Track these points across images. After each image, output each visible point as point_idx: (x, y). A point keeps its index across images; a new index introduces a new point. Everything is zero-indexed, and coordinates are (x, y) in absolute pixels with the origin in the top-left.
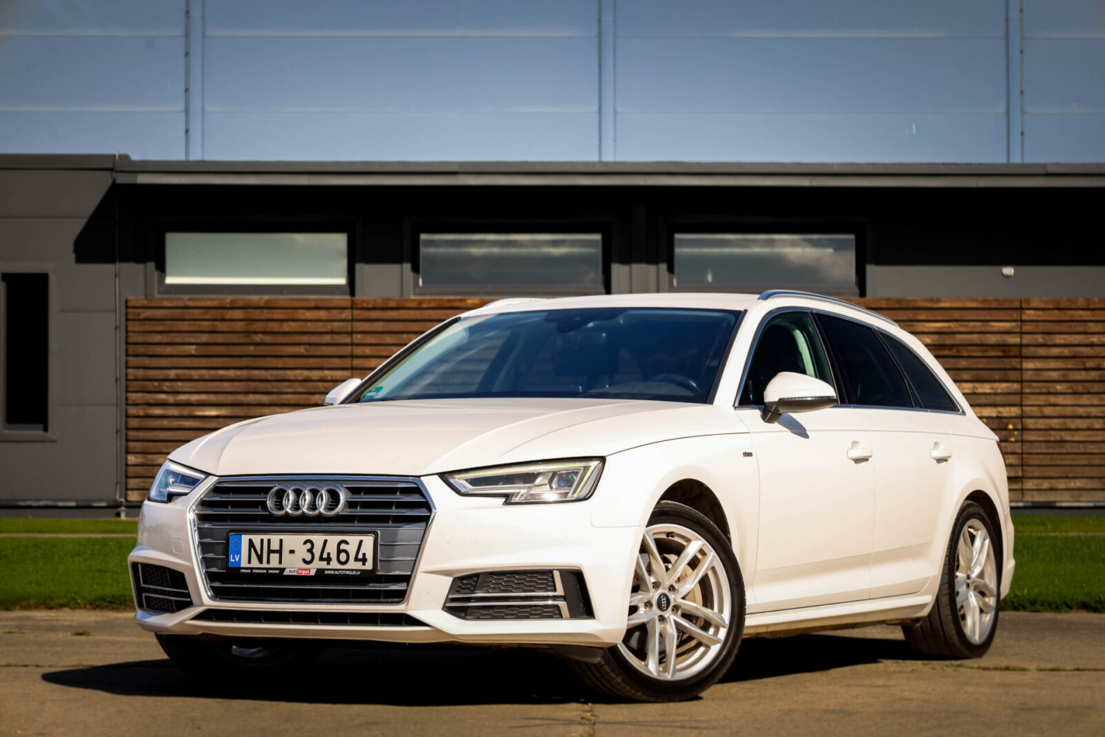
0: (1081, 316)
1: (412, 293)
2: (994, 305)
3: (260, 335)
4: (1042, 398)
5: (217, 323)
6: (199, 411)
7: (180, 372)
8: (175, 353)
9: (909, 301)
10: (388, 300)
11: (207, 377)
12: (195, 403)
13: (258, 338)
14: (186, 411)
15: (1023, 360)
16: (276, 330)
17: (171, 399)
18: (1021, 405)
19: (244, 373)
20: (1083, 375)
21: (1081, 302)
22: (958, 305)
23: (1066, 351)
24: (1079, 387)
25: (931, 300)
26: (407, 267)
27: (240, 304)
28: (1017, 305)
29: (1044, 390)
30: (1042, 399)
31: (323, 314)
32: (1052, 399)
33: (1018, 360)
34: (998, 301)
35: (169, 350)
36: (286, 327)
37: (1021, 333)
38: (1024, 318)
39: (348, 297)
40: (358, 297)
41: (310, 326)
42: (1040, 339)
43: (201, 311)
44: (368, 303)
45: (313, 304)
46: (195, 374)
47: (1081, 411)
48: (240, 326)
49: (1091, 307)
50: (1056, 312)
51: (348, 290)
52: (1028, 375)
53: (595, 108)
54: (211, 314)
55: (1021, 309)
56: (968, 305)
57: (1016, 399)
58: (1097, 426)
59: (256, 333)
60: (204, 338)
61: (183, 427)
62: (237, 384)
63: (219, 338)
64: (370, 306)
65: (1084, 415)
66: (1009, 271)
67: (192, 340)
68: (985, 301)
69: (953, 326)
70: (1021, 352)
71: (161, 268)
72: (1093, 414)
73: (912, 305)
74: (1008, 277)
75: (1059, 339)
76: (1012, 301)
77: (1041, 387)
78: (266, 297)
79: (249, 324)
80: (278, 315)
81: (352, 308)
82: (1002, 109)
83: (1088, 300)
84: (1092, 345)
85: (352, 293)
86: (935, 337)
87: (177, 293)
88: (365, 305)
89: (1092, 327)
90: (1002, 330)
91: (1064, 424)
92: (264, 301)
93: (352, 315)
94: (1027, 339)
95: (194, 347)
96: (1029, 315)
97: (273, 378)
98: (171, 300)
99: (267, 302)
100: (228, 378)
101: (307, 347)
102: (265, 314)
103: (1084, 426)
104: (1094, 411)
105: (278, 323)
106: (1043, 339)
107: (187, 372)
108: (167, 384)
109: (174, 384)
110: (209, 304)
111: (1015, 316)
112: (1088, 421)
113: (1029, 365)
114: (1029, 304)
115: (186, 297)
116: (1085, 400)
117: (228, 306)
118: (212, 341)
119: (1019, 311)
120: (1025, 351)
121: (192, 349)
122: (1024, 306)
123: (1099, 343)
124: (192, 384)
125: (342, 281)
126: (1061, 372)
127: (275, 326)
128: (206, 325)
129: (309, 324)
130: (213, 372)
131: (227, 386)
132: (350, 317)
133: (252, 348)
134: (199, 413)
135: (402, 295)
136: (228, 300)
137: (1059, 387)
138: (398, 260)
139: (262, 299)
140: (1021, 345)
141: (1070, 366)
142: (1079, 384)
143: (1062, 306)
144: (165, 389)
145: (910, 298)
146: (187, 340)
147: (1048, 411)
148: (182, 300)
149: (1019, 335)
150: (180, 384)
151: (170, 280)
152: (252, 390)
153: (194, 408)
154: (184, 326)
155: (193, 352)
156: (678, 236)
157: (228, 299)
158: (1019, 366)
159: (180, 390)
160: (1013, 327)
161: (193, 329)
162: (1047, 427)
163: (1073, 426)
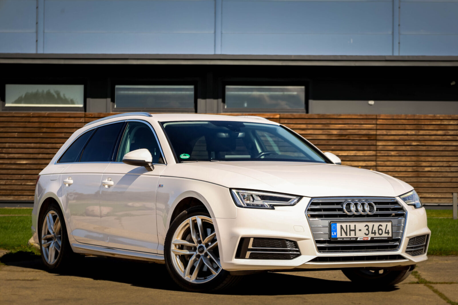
0: (403, 122)
1: (111, 111)
2: (365, 117)
3: (45, 129)
4: (386, 157)
5: (26, 123)
6: (18, 161)
7: (11, 144)
8: (8, 136)
9: (327, 115)
10: (101, 113)
11: (22, 147)
12: (16, 158)
13: (44, 130)
14: (13, 161)
15: (377, 141)
16: (52, 126)
17: (6, 156)
18: (376, 161)
19: (38, 145)
20: (403, 148)
21: (403, 117)
22: (349, 117)
23: (397, 138)
24: (401, 153)
25: (337, 115)
26: (109, 100)
27: (36, 115)
28: (375, 117)
29: (386, 154)
31: (72, 120)
32: (390, 158)
33: (375, 141)
34: (366, 115)
35: (6, 135)
36: (56, 125)
37: (377, 129)
38: (378, 123)
39: (83, 112)
40: (87, 113)
41: (66, 125)
42: (384, 132)
43: (20, 118)
44: (92, 115)
45: (68, 115)
46: (17, 145)
47: (402, 164)
48: (36, 125)
49: (407, 118)
50: (392, 120)
51: (83, 109)
52: (380, 148)
53: (213, 32)
54: (24, 120)
55: (377, 119)
56: (354, 117)
57: (374, 158)
58: (410, 170)
59: (44, 128)
60: (21, 130)
61: (11, 168)
62: (35, 150)
63: (27, 130)
64: (93, 116)
65: (404, 165)
66: (371, 102)
67: (16, 131)
68: (361, 115)
69: (346, 126)
70: (376, 138)
71: (4, 100)
72: (407, 165)
73: (328, 117)
74: (371, 105)
75: (393, 132)
76: (373, 115)
77: (385, 153)
78: (48, 112)
79: (40, 124)
80: (53, 120)
81: (85, 117)
82: (390, 32)
83: (406, 115)
84: (407, 135)
85: (85, 111)
86: (338, 131)
87: (10, 110)
88: (90, 116)
89: (408, 127)
90: (368, 128)
91: (395, 169)
92: (47, 114)
93: (85, 120)
94: (379, 132)
95: (17, 134)
96: (379, 122)
97: (50, 147)
98: (8, 113)
99: (48, 114)
100: (31, 147)
101: (65, 134)
102: (47, 120)
103: (404, 170)
104: (408, 164)
105: (53, 124)
106: (386, 132)
107: (14, 144)
108: (5, 149)
109: (7, 149)
110: (23, 115)
111: (374, 122)
112: (405, 168)
113: (379, 143)
114: (380, 117)
115: (14, 112)
116: (404, 159)
117: (31, 116)
118: (24, 131)
119: (375, 120)
120: (379, 138)
121: (16, 135)
122: (378, 118)
123: (410, 134)
124: (15, 150)
125: (81, 106)
126: (394, 147)
127: (52, 125)
128: (22, 124)
129: (66, 124)
130: (24, 145)
131: (31, 151)
132: (84, 121)
133: (41, 134)
134: (18, 162)
135: (106, 112)
136: (31, 114)
137: (393, 153)
138: (105, 97)
139: (46, 113)
140: (376, 135)
141: (398, 144)
142: (402, 152)
143: (395, 118)
144: (4, 152)
145: (328, 114)
146: (13, 131)
147: (388, 163)
148: (11, 113)
149: (375, 130)
150: (10, 150)
151: (7, 105)
152: (41, 152)
153: (16, 160)
154: (13, 125)
155: (16, 136)
156: (227, 87)
157: (32, 113)
158: (375, 144)
159: (10, 152)
160: (373, 127)
161: (16, 126)
162: (387, 170)
163: (399, 170)
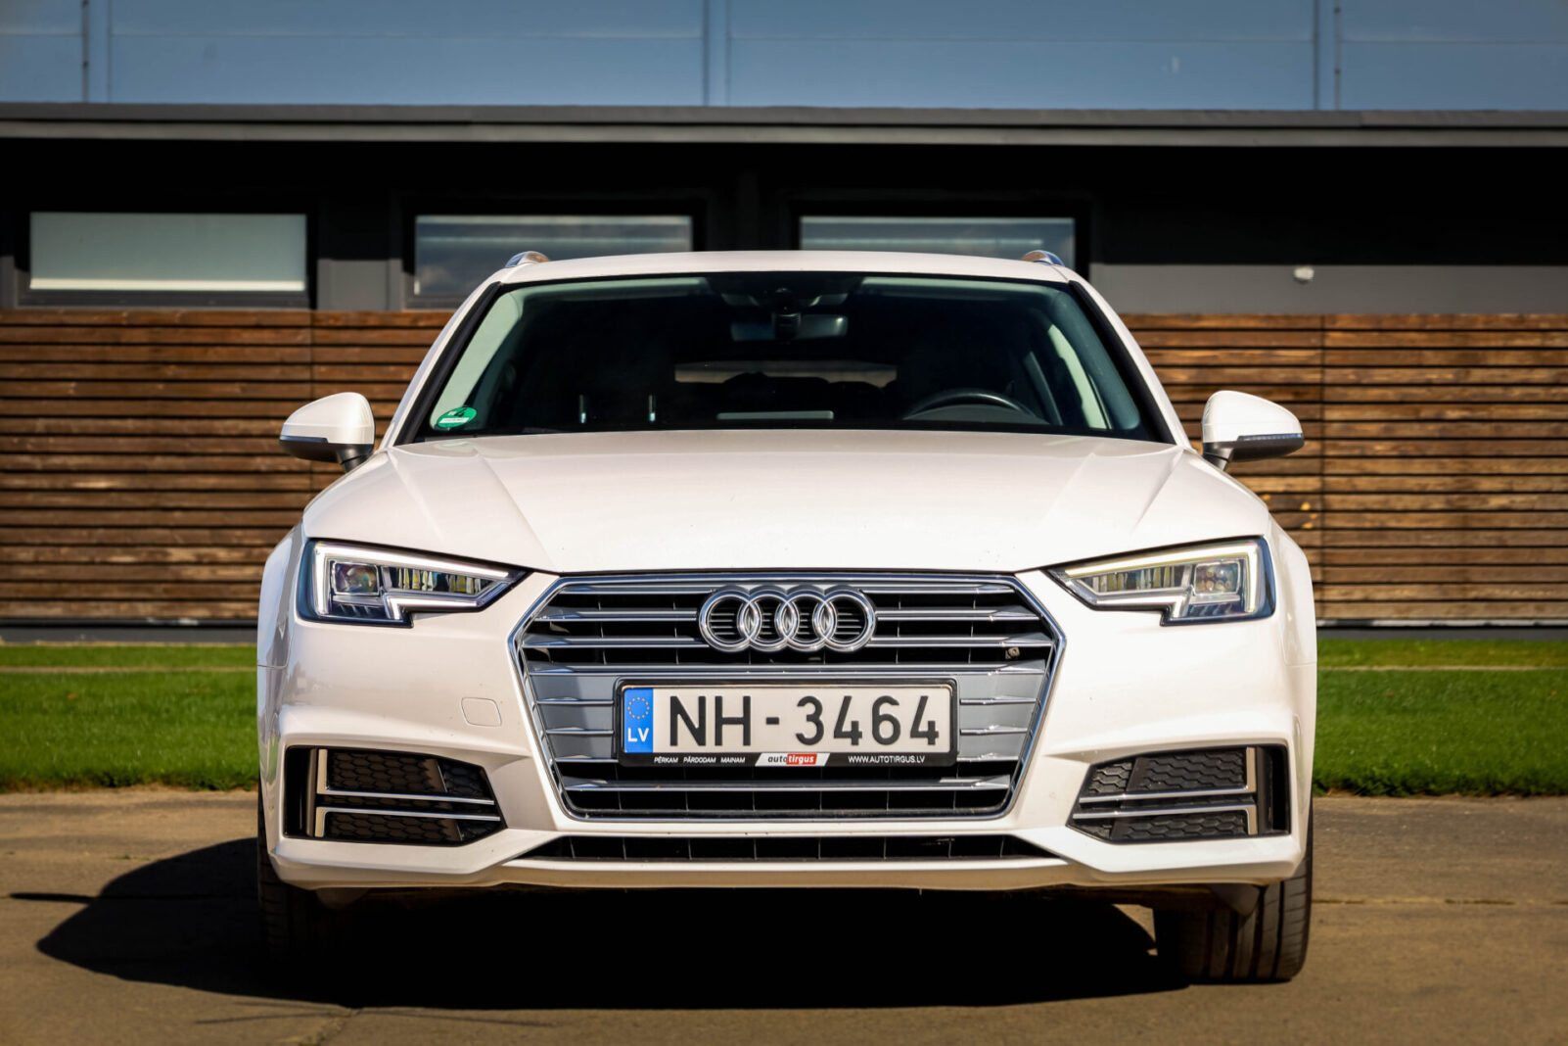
0: (1413, 341)
1: (403, 304)
2: (1282, 324)
3: (172, 367)
4: (1354, 463)
5: (108, 348)
6: (79, 481)
7: (52, 422)
8: (45, 394)
9: (1153, 317)
10: (368, 314)
11: (92, 430)
12: (74, 469)
13: (171, 372)
14: (61, 482)
15: (1327, 406)
16: (196, 359)
17: (37, 463)
18: (1322, 475)
19: (149, 425)
20: (1415, 430)
21: (1413, 321)
22: (1228, 324)
23: (1391, 394)
24: (1409, 448)
25: (1188, 317)
26: (396, 264)
27: (143, 320)
28: (1316, 324)
29: (1357, 452)
30: (1353, 466)
31: (267, 336)
32: (1369, 466)
33: (1318, 406)
34: (1287, 317)
35: (35, 389)
36: (212, 355)
37: (1324, 366)
38: (1328, 343)
39: (307, 310)
40: (321, 310)
41: (249, 354)
42: (1350, 375)
43: (83, 330)
44: (336, 318)
45: (253, 321)
46: (75, 425)
47: (1411, 483)
48: (143, 353)
49: (1429, 327)
50: (1375, 334)
51: (306, 300)
52: (1333, 430)
54: (98, 335)
55: (1324, 330)
56: (1244, 324)
57: (1315, 464)
58: (1437, 506)
59: (167, 363)
60: (89, 371)
61: (55, 505)
62: (137, 440)
63: (112, 372)
64: (340, 323)
65: (1416, 489)
66: (1305, 273)
67: (70, 375)
68: (1269, 318)
69: (1221, 356)
70: (1322, 394)
71: (24, 265)
72: (1429, 488)
73: (1159, 324)
74: (1303, 282)
75: (1380, 375)
76: (1309, 318)
77: (1353, 448)
78: (183, 310)
79: (156, 351)
80: (200, 336)
81: (312, 327)
82: (1307, 35)
83: (1424, 317)
84: (1429, 384)
85: (313, 304)
86: (1193, 372)
87: (48, 303)
88: (331, 322)
89: (1430, 357)
90: (1293, 361)
91: (1386, 502)
92: (178, 315)
93: (313, 337)
94: (1331, 376)
95: (73, 385)
96: (1334, 339)
97: (191, 432)
98: (40, 313)
99: (184, 316)
100: (124, 432)
101: (244, 385)
102: (180, 336)
103: (1416, 506)
104: (1432, 483)
105: (199, 350)
106: (1356, 374)
107: (63, 422)
108: (33, 440)
109: (43, 440)
110: (95, 320)
111: (1314, 340)
112: (1422, 498)
113: (1333, 414)
114: (1334, 322)
115: (62, 309)
116: (1417, 466)
117: (124, 322)
118: (100, 376)
119: (1319, 334)
120: (1330, 394)
121: (71, 388)
122: (1328, 326)
123: (1438, 382)
124: (70, 440)
125: (298, 286)
126: (1383, 425)
127: (195, 354)
128: (90, 352)
129: (248, 350)
130: (101, 423)
131: (123, 444)
132: (309, 341)
133: (161, 386)
134: (81, 485)
135: (387, 308)
136: (125, 315)
137: (1380, 448)
138: (380, 253)
139: (176, 313)
140: (1322, 385)
141: (1396, 417)
142: (1410, 442)
143: (1386, 325)
144: (29, 447)
145: (1155, 313)
146: (61, 375)
147: (1362, 483)
148: (54, 313)
149: (1319, 369)
150: (51, 440)
151: (37, 284)
152: (161, 450)
153: (73, 477)
154: (57, 353)
155: (72, 392)
156: (807, 220)
157: (125, 312)
158: (1318, 417)
159: (51, 449)
160: (1311, 357)
161: (71, 357)
162: (1362, 508)
163: (1399, 506)
